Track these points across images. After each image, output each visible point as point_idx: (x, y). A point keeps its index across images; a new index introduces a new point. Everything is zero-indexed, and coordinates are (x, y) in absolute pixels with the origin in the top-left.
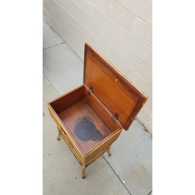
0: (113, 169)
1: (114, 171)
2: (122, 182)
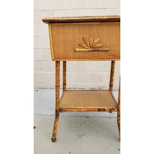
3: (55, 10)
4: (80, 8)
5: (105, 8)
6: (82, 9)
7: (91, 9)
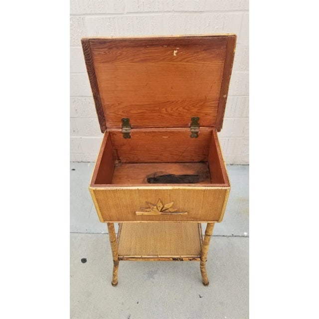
0: (221, 234)
1: (224, 236)
2: (244, 236)
3: (84, 14)
4: (142, 11)
5: (201, 12)
6: (148, 12)
7: (170, 12)
